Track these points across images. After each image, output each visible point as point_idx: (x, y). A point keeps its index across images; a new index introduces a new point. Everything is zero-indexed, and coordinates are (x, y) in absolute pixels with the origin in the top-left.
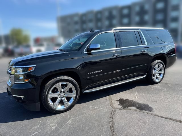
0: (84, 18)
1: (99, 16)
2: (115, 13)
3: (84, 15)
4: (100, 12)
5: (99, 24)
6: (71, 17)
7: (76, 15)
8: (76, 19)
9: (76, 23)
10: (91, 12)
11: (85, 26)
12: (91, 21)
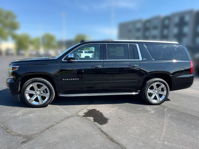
0: (148, 25)
1: (167, 22)
2: (187, 18)
3: (149, 21)
4: (168, 18)
5: (166, 32)
6: (134, 23)
7: (139, 21)
8: (139, 25)
9: (138, 30)
10: (157, 18)
11: (147, 34)
12: (155, 28)
